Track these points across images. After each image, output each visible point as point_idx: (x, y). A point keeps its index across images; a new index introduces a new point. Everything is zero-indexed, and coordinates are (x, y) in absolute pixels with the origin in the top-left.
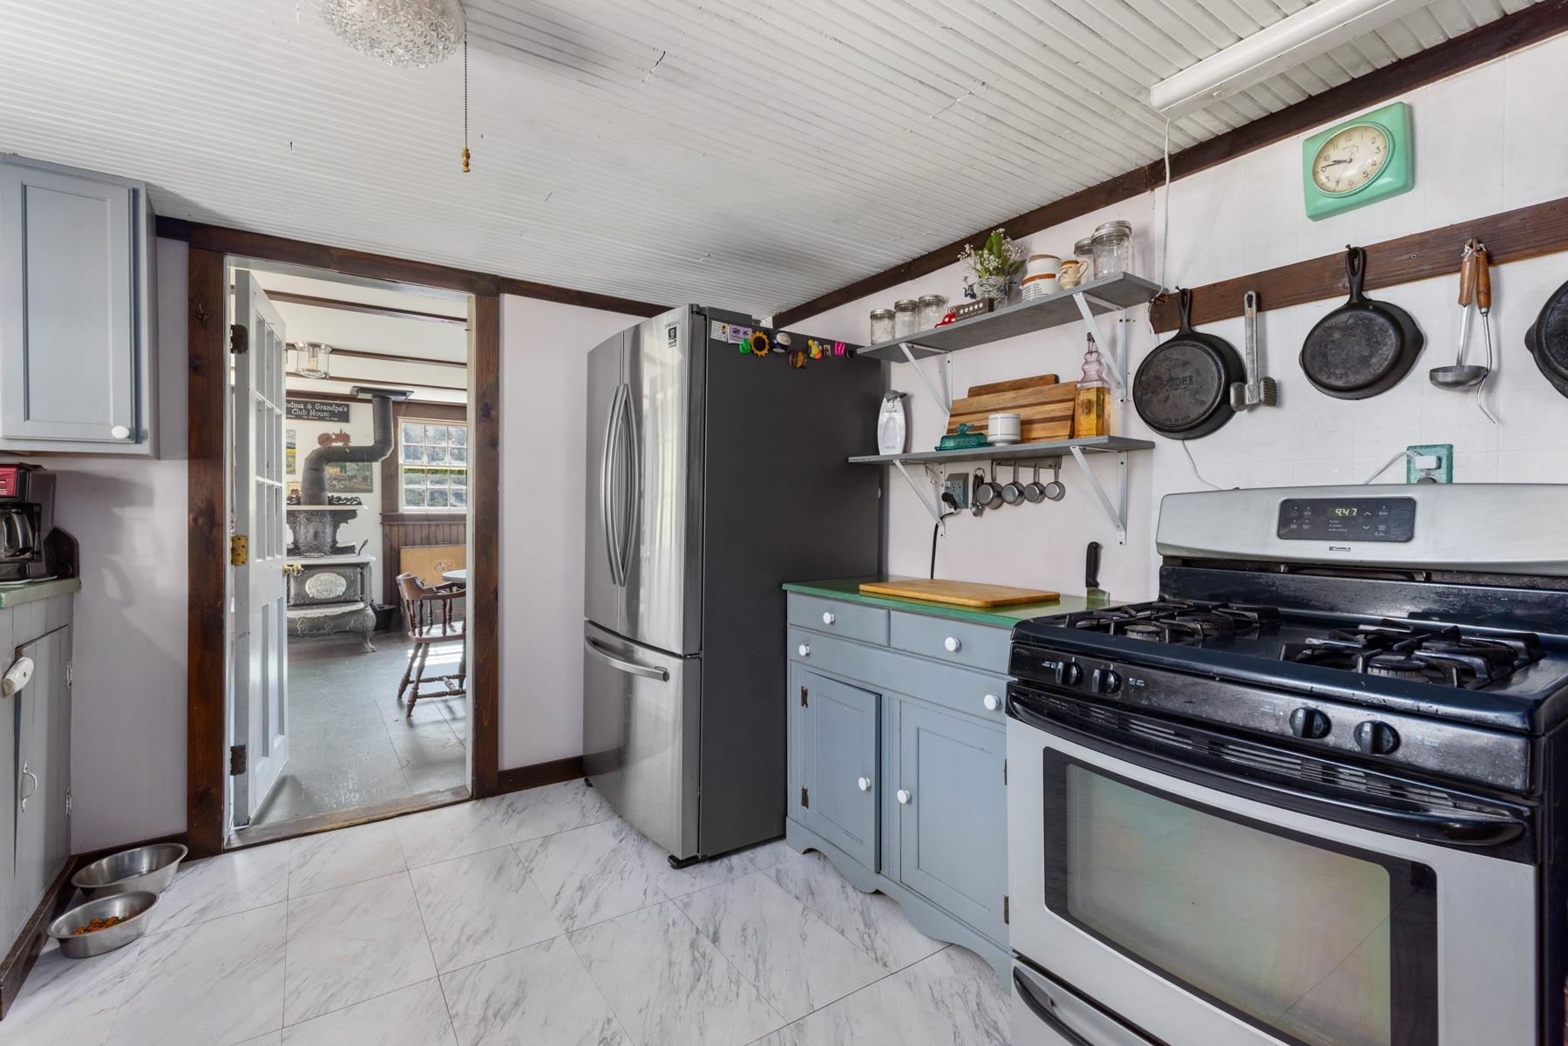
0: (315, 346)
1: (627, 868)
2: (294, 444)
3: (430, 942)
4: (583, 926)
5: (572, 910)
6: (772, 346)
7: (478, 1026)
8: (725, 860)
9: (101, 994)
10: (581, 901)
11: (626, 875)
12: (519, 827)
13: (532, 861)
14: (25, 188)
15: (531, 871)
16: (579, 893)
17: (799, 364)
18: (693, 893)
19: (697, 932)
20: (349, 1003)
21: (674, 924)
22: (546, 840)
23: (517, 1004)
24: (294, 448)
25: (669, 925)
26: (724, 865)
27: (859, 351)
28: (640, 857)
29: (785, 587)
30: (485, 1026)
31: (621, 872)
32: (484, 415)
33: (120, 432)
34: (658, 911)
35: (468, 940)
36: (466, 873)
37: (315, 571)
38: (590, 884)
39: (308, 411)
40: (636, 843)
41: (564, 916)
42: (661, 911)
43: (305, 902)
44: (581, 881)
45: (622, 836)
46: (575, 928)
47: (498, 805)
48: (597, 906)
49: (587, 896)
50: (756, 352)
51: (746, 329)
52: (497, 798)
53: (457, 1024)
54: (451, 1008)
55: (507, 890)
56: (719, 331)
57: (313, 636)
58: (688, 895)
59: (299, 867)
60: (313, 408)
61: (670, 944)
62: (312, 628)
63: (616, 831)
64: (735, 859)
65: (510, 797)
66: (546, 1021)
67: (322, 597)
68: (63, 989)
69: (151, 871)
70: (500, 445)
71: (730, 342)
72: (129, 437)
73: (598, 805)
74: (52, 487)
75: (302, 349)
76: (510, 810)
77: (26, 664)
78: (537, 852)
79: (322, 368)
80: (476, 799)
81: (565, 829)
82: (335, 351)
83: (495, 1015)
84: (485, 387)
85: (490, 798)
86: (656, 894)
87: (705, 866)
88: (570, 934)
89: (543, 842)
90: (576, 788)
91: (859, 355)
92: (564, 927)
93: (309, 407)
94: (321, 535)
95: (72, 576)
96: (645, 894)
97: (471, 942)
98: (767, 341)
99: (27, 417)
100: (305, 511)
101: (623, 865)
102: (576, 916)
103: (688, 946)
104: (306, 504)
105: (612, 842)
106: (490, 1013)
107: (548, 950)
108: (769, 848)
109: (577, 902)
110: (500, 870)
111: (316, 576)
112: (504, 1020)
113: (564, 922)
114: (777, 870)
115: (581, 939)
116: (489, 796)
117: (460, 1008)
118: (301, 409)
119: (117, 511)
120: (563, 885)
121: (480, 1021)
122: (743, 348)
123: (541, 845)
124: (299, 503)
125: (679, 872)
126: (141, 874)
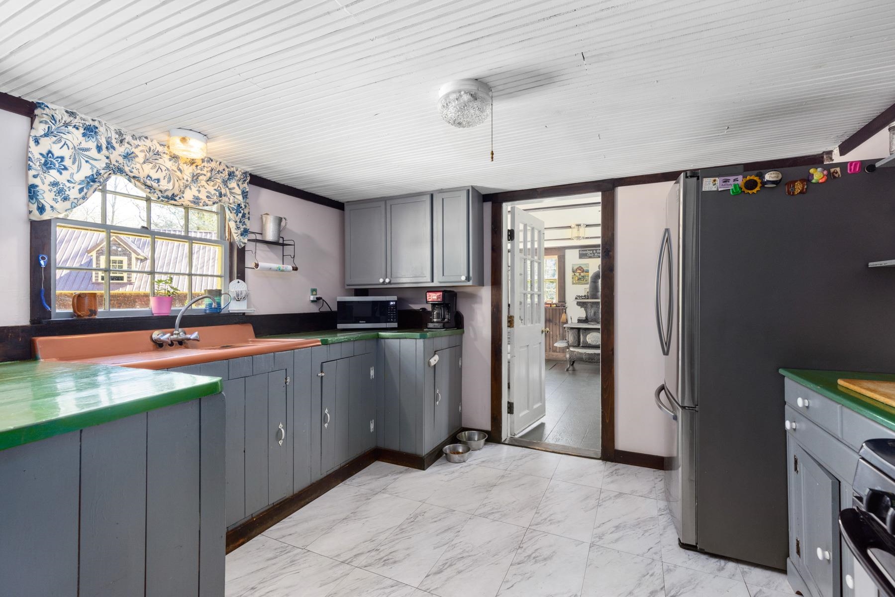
0: (579, 225)
1: (650, 531)
2: (588, 270)
3: (536, 513)
4: (602, 545)
5: (603, 535)
6: (764, 183)
7: (525, 557)
8: (723, 562)
9: (446, 475)
10: (611, 533)
11: (647, 534)
12: (612, 482)
13: (605, 501)
14: (443, 199)
15: (600, 506)
16: (614, 529)
17: (797, 191)
18: (679, 566)
19: (662, 589)
20: (495, 519)
21: (652, 575)
22: (620, 495)
23: (545, 559)
24: (588, 272)
25: (648, 574)
26: (718, 564)
27: (878, 165)
28: (664, 529)
29: (782, 371)
30: (527, 560)
31: (646, 531)
32: (606, 255)
33: (463, 278)
34: (649, 563)
35: (549, 521)
36: (572, 492)
37: (590, 331)
38: (623, 528)
39: (594, 254)
40: (669, 521)
41: (597, 535)
42: (650, 564)
43: (510, 474)
44: (620, 524)
45: (663, 513)
46: (598, 544)
47: (611, 467)
48: (617, 540)
49: (616, 532)
50: (747, 191)
51: (735, 177)
52: (614, 463)
53: (519, 551)
54: (523, 543)
55: (582, 508)
56: (709, 185)
57: (590, 362)
58: (675, 566)
59: (518, 460)
60: (596, 252)
61: (640, 584)
62: (589, 359)
63: (662, 508)
64: (731, 565)
65: (620, 466)
66: (550, 575)
67: (593, 344)
68: (440, 469)
69: (478, 440)
70: (615, 270)
71: (720, 190)
72: (466, 279)
73: (663, 490)
74: (455, 298)
75: (574, 228)
76: (614, 472)
77: (436, 357)
78: (611, 498)
79: (582, 235)
80: (602, 460)
81: (634, 494)
82: (587, 226)
83: (534, 558)
84: (606, 240)
85: (610, 463)
86: (656, 553)
87: (703, 557)
88: (592, 545)
89: (618, 495)
90: (659, 475)
91: (880, 168)
92: (593, 540)
93: (595, 252)
94: (597, 314)
95: (461, 328)
96: (649, 550)
97: (549, 522)
98: (759, 181)
99: (443, 275)
100: (590, 302)
101: (650, 528)
102: (603, 539)
103: (649, 592)
104: (590, 299)
105: (655, 513)
106: (534, 555)
107: (576, 546)
108: (768, 573)
109: (609, 532)
110: (587, 498)
111: (591, 334)
112: (536, 562)
113: (595, 538)
114: (760, 590)
115: (596, 550)
116: (609, 461)
117: (525, 546)
118: (591, 253)
119: (473, 306)
120: (610, 520)
121: (528, 556)
122: (733, 192)
123: (615, 496)
124: (588, 299)
125: (682, 550)
126: (475, 441)
